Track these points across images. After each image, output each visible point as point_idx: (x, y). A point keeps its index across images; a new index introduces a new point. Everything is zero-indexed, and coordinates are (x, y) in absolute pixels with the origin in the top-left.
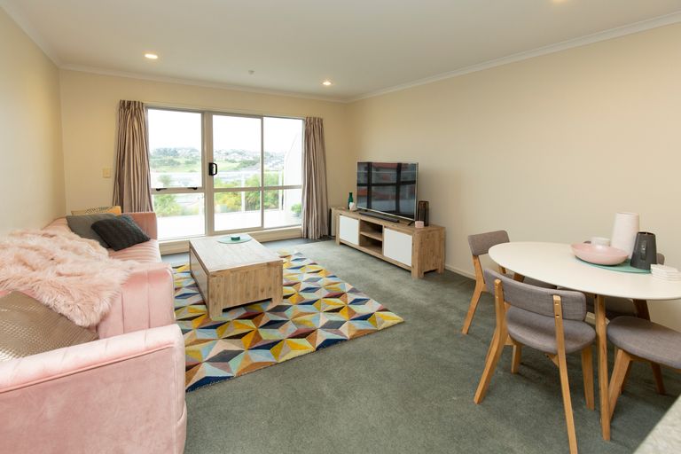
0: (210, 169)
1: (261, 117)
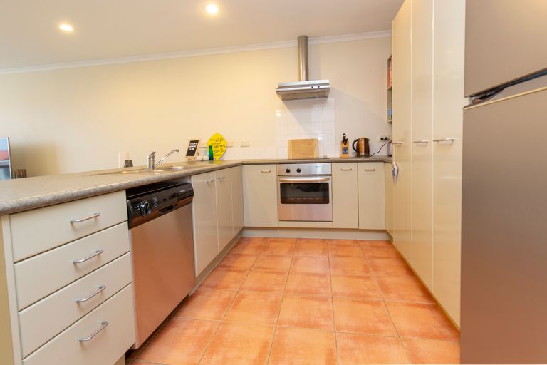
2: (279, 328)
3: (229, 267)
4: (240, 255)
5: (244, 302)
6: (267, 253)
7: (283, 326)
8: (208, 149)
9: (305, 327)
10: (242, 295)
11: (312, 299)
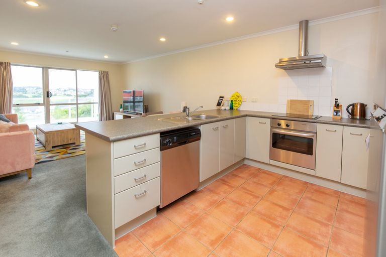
0: (48, 95)
1: (76, 70)
2: (235, 230)
3: (226, 182)
4: (236, 176)
5: (223, 206)
6: (255, 180)
7: (238, 230)
8: (230, 102)
9: (252, 237)
10: (225, 201)
11: (269, 222)
